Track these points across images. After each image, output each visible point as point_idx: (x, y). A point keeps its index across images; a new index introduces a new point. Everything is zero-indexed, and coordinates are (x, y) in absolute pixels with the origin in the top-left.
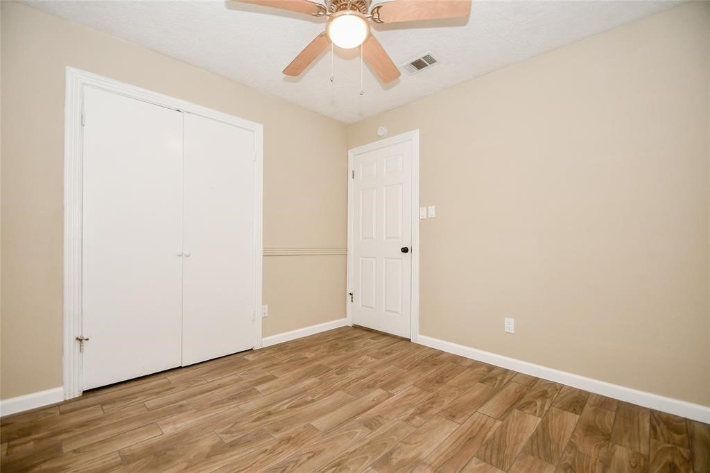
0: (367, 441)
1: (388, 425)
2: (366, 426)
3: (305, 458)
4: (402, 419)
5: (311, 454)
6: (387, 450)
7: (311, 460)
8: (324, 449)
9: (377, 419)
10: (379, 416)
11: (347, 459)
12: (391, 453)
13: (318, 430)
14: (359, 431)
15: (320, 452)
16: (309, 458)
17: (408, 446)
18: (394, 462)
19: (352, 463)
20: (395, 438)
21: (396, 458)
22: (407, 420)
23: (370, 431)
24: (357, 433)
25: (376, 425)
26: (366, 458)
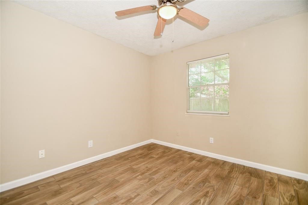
0: (156, 185)
1: (148, 192)
2: (157, 191)
3: (176, 179)
4: (141, 195)
5: (175, 180)
6: (150, 182)
7: (174, 178)
8: (171, 182)
9: (153, 195)
10: (152, 197)
11: (162, 179)
12: (148, 182)
13: (177, 188)
14: (160, 189)
15: (172, 181)
16: (175, 179)
17: (142, 184)
18: (147, 179)
19: (161, 178)
20: (146, 187)
21: (147, 180)
22: (138, 195)
23: (156, 189)
24: (161, 188)
25: (153, 192)
26: (156, 180)
